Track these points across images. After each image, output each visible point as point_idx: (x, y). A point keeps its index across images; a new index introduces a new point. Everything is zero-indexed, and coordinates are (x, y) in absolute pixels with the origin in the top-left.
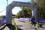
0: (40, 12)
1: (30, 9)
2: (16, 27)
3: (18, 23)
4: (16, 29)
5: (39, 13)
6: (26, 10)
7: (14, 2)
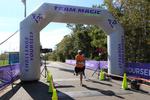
0: (133, 39)
1: (101, 29)
2: (54, 90)
3: (59, 77)
4: (55, 97)
5: (131, 42)
6: (86, 33)
7: (46, 6)
